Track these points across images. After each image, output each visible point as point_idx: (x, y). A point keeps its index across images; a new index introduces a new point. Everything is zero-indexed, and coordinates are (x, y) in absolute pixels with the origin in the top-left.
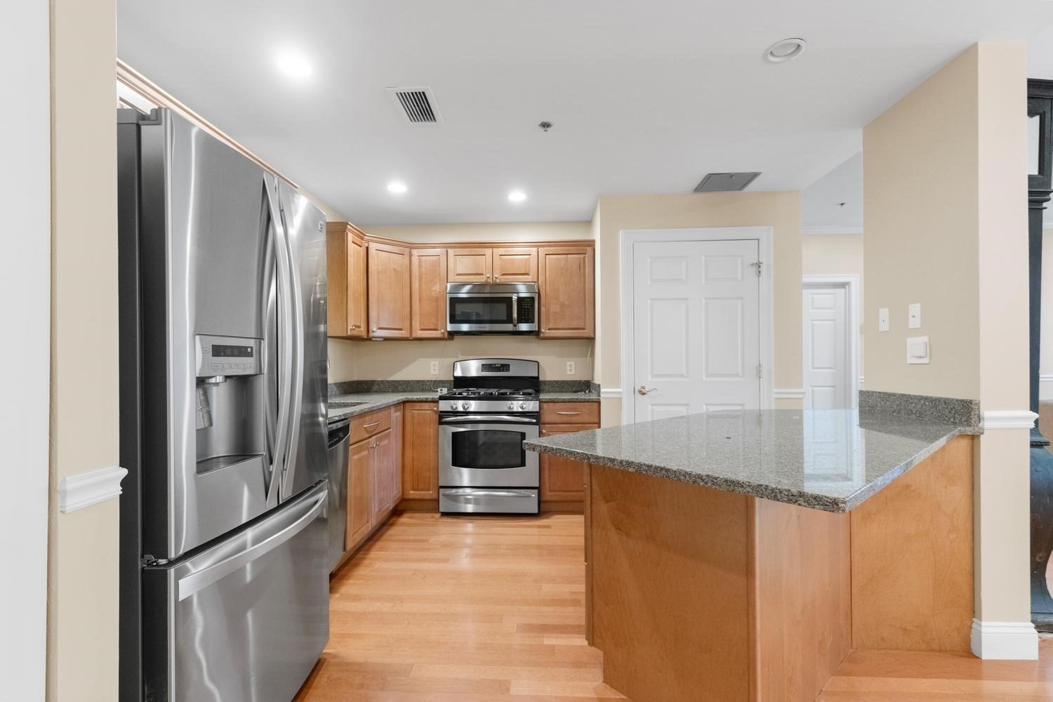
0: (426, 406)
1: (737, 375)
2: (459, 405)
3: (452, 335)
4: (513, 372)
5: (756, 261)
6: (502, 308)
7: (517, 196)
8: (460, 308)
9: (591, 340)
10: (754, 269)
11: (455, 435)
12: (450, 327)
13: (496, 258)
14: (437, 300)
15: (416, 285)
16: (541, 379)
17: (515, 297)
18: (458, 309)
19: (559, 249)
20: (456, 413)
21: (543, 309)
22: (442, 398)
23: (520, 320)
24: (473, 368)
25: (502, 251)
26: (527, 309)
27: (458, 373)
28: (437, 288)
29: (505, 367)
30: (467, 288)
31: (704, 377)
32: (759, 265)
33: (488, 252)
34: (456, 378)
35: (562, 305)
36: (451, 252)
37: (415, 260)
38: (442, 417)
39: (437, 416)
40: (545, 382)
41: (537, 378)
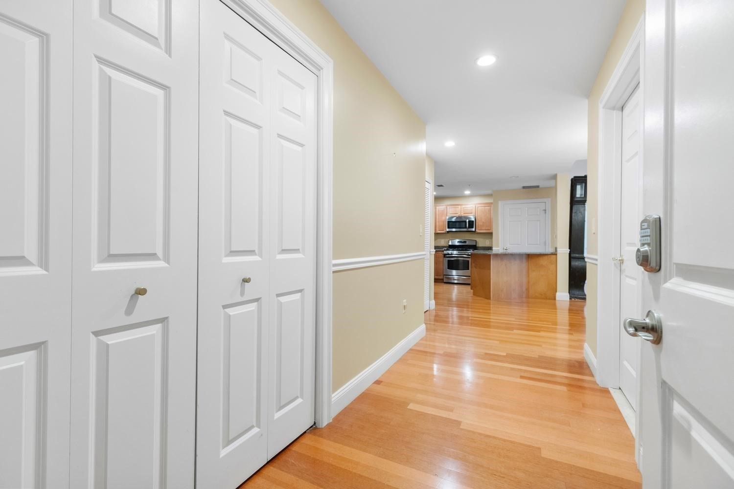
0: (440, 252)
1: (537, 244)
2: (450, 252)
3: (448, 232)
4: (467, 244)
5: (544, 209)
6: (464, 223)
7: (467, 192)
8: (450, 223)
9: (491, 234)
10: (544, 211)
11: (448, 260)
12: (448, 230)
13: (462, 209)
14: (443, 222)
15: (437, 218)
16: (477, 246)
17: (467, 221)
18: (451, 224)
19: (483, 205)
20: (449, 254)
21: (477, 224)
22: (445, 250)
23: (469, 227)
24: (456, 242)
25: (464, 206)
26: (471, 224)
27: (450, 244)
28: (444, 218)
29: (465, 242)
30: (455, 218)
31: (527, 245)
32: (545, 210)
33: (459, 207)
34: (450, 245)
35: (483, 223)
36: (448, 207)
37: (437, 210)
38: (445, 255)
39: (443, 256)
40: (478, 247)
41: (475, 246)
